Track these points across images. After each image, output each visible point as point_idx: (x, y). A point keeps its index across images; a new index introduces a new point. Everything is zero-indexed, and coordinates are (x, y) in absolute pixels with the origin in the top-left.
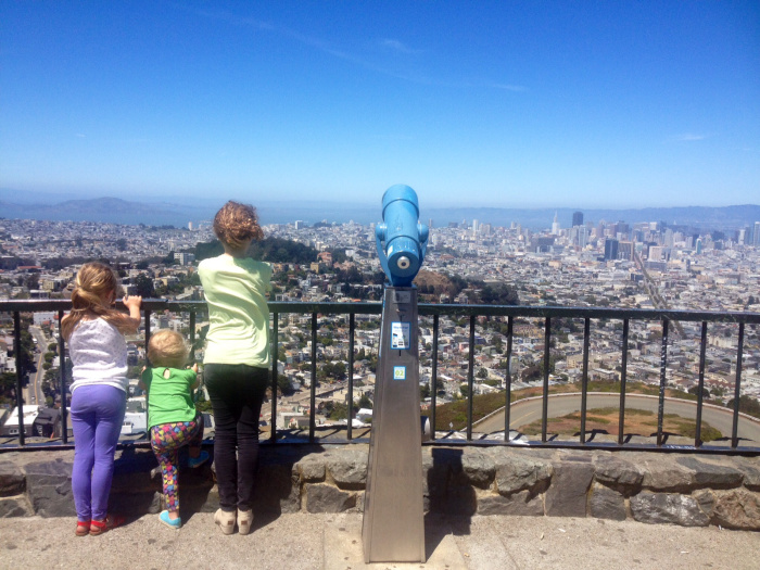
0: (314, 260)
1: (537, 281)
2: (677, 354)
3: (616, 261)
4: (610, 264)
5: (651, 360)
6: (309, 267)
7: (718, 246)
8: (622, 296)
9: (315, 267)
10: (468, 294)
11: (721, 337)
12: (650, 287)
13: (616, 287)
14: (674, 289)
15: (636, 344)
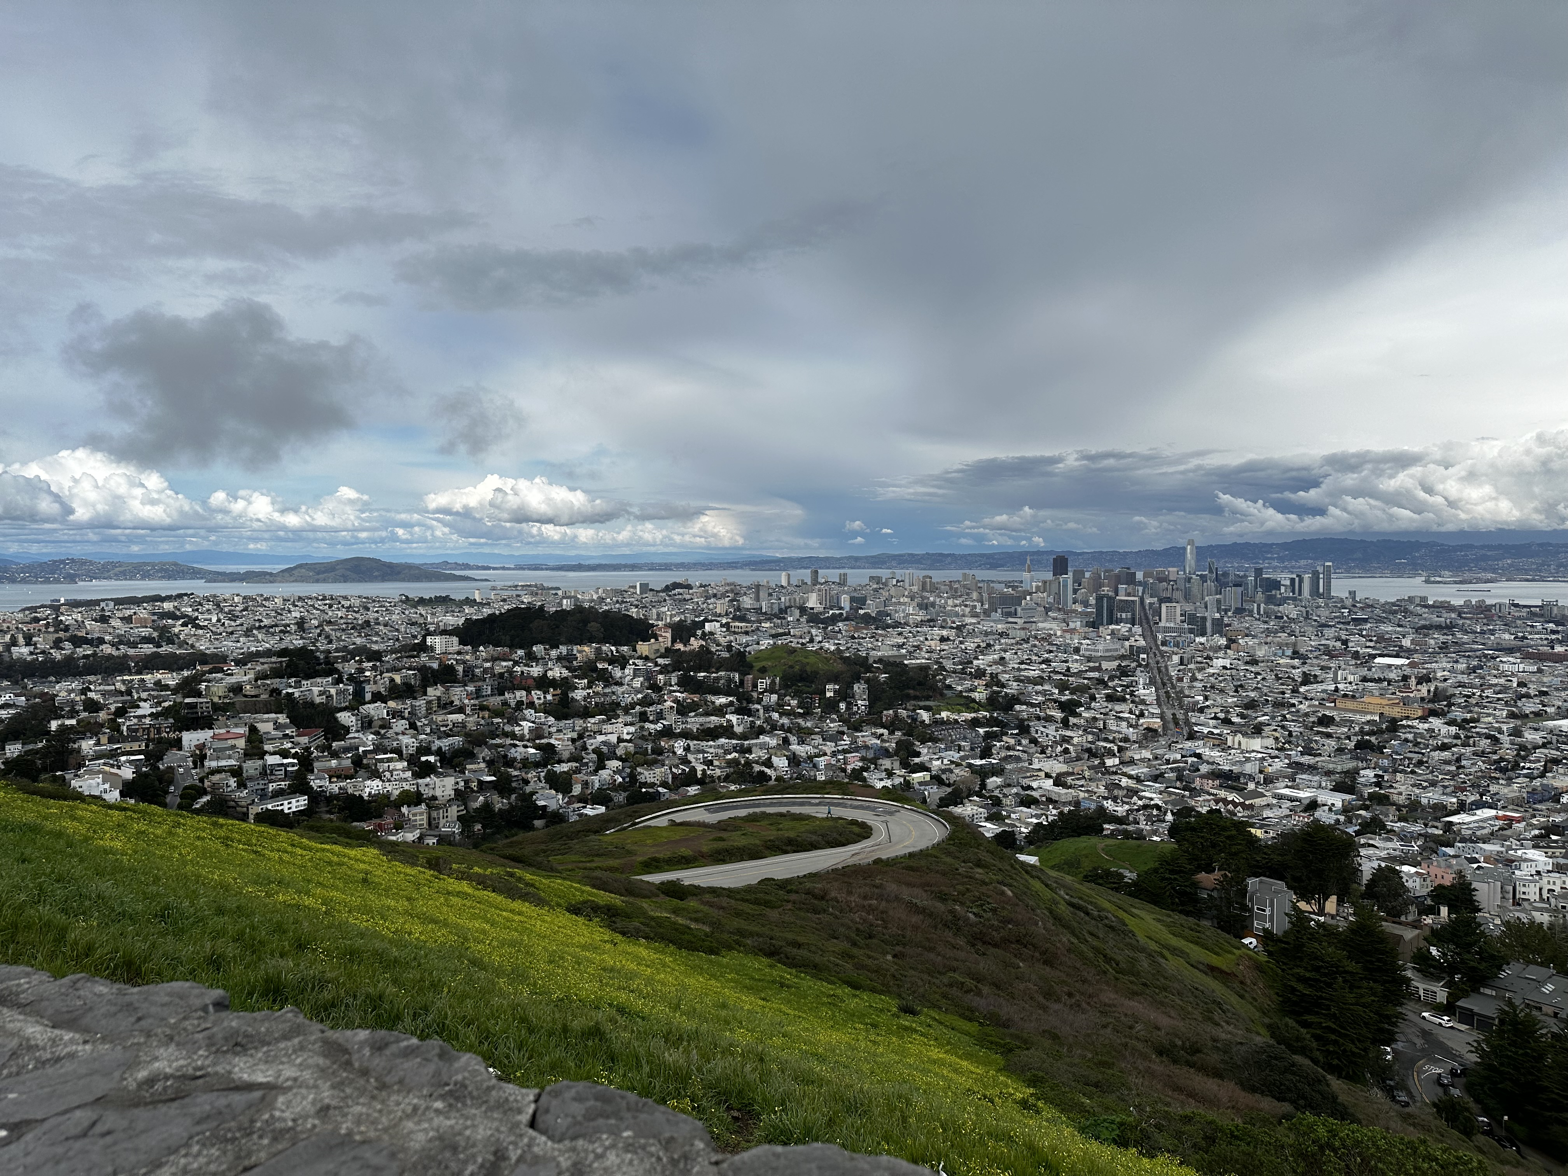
0: (646, 639)
1: (990, 658)
2: (1175, 762)
3: (1111, 627)
4: (1105, 631)
5: (1133, 773)
6: (635, 650)
7: (1270, 600)
8: (1111, 678)
9: (643, 648)
10: (867, 681)
11: (1245, 735)
12: (1158, 663)
13: (1105, 665)
14: (1192, 666)
15: (1116, 748)
